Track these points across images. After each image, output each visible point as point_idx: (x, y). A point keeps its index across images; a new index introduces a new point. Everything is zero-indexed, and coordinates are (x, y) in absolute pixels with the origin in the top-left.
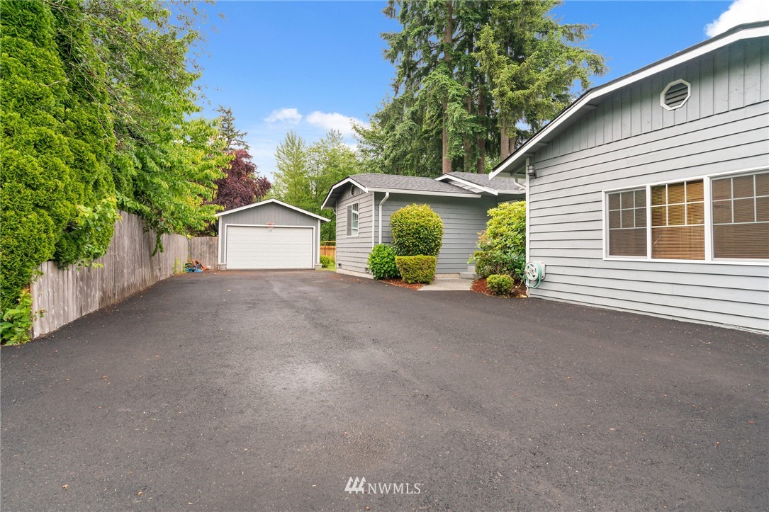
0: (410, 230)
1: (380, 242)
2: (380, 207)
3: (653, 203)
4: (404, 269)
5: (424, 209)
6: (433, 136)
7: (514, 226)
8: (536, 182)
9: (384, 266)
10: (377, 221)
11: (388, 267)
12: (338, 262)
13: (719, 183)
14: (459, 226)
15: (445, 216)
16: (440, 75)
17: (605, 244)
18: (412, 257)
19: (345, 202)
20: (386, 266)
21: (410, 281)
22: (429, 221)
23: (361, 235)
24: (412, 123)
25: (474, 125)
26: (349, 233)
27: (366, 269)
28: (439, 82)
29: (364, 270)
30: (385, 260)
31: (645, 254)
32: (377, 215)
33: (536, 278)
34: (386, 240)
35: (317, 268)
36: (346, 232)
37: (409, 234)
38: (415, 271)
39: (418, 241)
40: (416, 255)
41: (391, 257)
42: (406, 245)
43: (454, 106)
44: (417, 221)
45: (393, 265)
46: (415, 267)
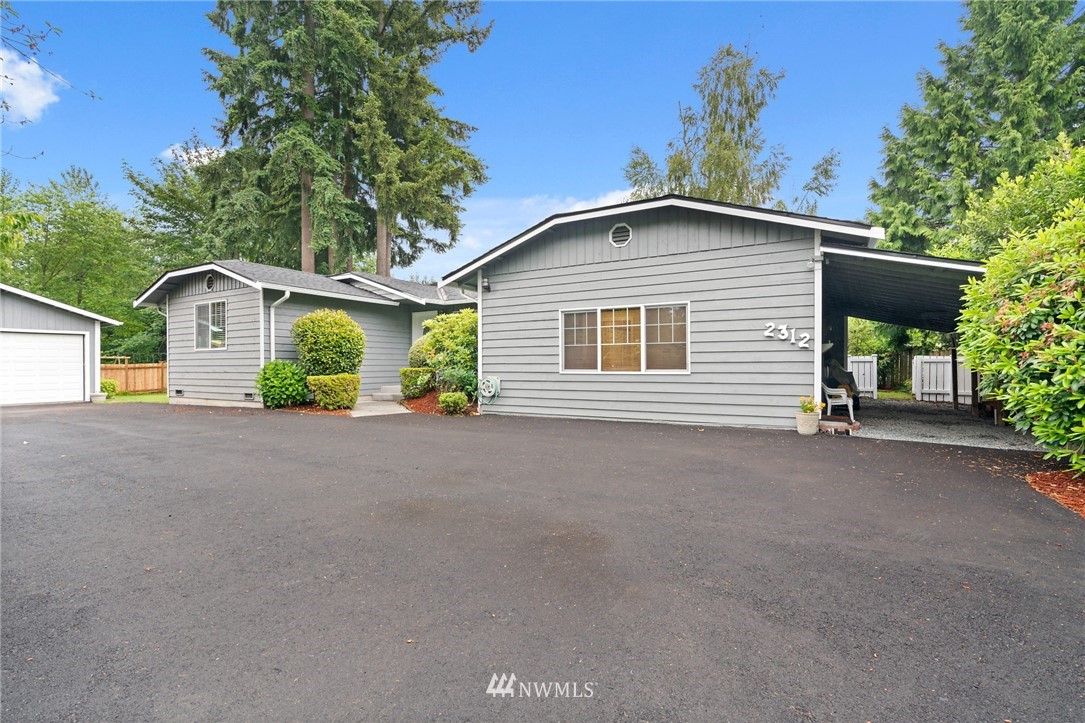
0: (328, 342)
1: (273, 359)
2: (272, 311)
3: (603, 323)
4: (323, 392)
5: (340, 315)
6: (284, 214)
7: (458, 340)
8: (490, 295)
9: (287, 389)
10: (267, 329)
11: (293, 390)
12: (175, 388)
13: (650, 311)
14: (378, 339)
15: (366, 326)
16: (303, 137)
17: (561, 360)
18: (334, 377)
19: (186, 299)
20: (291, 389)
21: (331, 407)
22: (351, 331)
23: (231, 348)
24: (260, 192)
25: (349, 212)
26: (201, 344)
27: (249, 395)
28: (302, 145)
29: (243, 397)
30: (288, 381)
31: (596, 368)
32: (267, 321)
33: (492, 394)
34: (282, 355)
35: (97, 400)
36: (193, 344)
37: (327, 348)
38: (337, 395)
39: (339, 357)
40: (336, 374)
41: (296, 377)
42: (323, 362)
43: (324, 182)
44: (337, 331)
45: (300, 388)
46: (337, 389)
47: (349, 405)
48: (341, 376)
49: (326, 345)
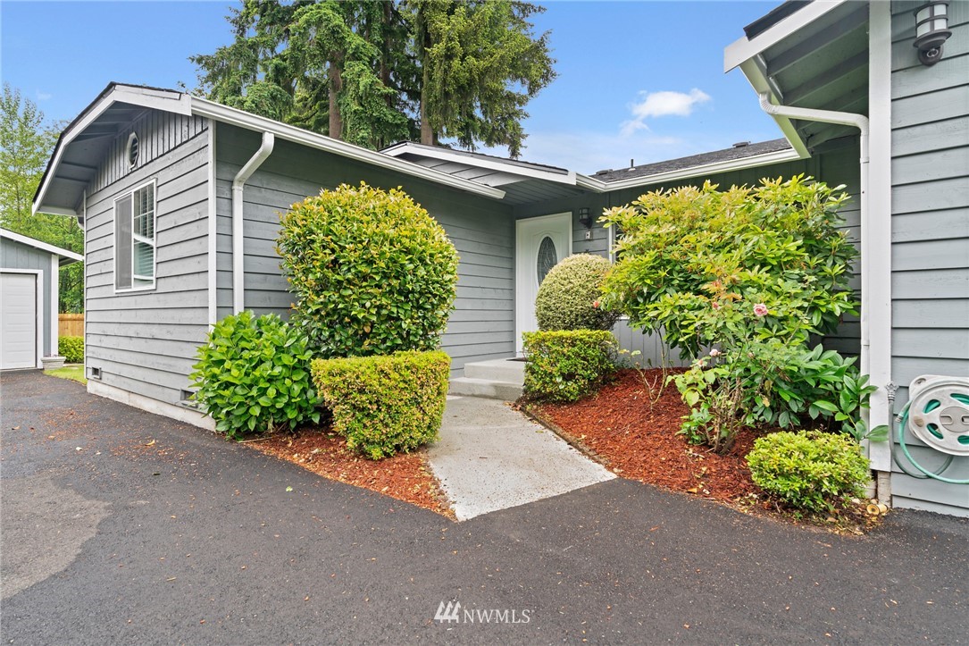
0: (370, 262)
1: (239, 307)
2: (239, 189)
4: (354, 407)
9: (263, 392)
10: (226, 235)
11: (279, 394)
12: (92, 363)
18: (384, 361)
20: (272, 392)
21: (376, 453)
23: (165, 286)
26: (124, 281)
27: (187, 394)
29: (176, 397)
30: (265, 370)
32: (226, 217)
34: (261, 300)
35: (48, 367)
36: (113, 279)
37: (365, 278)
38: (393, 414)
39: (398, 305)
40: (391, 350)
41: (287, 359)
42: (355, 319)
43: (358, 67)
44: (392, 233)
45: (297, 389)
46: (394, 398)
47: (425, 438)
48: (401, 358)
49: (364, 269)
